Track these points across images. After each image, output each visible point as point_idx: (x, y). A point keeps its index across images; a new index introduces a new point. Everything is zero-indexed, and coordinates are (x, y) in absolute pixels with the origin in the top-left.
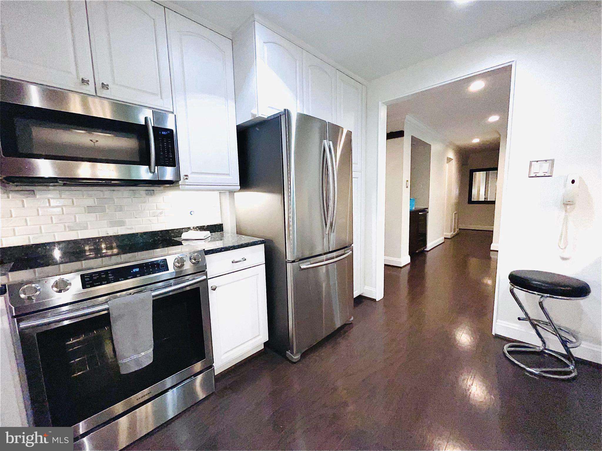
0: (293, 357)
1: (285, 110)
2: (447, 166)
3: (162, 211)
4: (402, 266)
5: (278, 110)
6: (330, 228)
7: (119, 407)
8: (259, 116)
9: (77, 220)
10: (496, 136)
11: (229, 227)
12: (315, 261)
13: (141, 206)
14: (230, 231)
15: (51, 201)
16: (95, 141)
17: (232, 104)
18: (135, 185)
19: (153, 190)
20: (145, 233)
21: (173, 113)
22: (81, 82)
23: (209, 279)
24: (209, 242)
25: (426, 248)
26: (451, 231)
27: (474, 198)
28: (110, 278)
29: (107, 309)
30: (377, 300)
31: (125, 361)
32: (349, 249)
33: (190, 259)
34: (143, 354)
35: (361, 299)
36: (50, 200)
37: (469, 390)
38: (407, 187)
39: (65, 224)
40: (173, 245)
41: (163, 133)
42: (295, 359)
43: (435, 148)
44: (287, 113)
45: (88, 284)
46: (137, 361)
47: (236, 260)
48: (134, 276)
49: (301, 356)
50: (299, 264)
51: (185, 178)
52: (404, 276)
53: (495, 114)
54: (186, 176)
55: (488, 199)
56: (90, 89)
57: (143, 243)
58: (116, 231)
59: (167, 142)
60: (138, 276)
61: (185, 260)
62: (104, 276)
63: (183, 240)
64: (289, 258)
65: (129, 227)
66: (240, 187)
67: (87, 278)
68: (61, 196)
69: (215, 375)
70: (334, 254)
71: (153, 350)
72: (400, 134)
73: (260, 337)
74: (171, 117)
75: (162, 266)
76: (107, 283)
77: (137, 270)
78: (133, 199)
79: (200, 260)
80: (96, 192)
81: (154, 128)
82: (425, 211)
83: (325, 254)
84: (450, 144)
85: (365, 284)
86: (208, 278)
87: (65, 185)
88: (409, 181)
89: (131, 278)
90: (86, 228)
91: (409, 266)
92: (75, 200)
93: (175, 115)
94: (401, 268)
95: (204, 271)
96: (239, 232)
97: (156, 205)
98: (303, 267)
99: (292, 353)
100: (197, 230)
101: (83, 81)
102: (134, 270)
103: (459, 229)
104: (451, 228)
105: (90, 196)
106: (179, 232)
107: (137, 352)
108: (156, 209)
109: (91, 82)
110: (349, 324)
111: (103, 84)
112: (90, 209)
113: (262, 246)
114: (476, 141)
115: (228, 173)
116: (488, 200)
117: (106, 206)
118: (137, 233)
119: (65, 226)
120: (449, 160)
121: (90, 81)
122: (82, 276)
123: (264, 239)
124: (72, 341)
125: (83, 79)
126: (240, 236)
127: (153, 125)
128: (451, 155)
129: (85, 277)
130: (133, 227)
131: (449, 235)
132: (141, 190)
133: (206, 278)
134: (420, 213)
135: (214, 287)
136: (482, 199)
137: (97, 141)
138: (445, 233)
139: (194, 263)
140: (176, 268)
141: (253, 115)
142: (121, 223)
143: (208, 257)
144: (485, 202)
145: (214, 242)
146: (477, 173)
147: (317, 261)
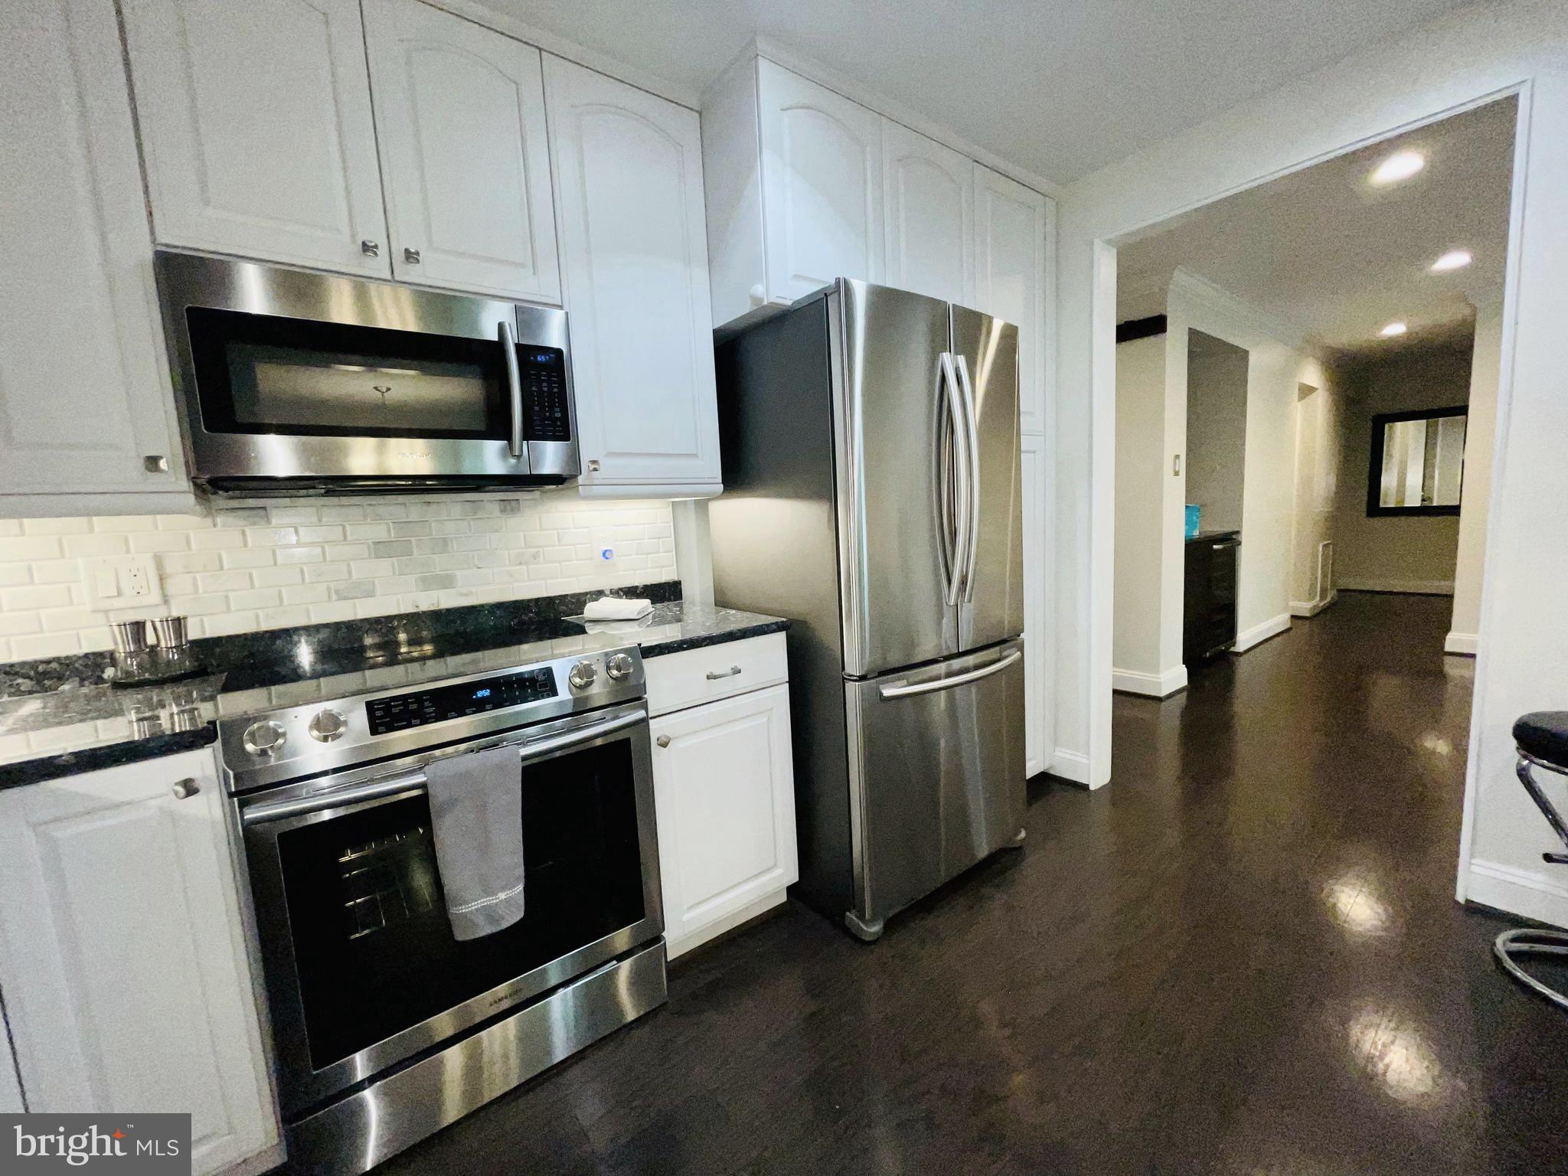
0: (865, 928)
1: (838, 281)
2: (1297, 409)
3: (538, 552)
4: (1163, 693)
5: (819, 281)
6: (959, 587)
7: (443, 1023)
8: (772, 300)
9: (354, 577)
10: (1460, 312)
11: (697, 590)
12: (920, 678)
13: (490, 539)
14: (698, 599)
15: (301, 530)
16: (384, 390)
17: (701, 274)
18: (478, 489)
19: (518, 500)
20: (500, 606)
21: (561, 307)
22: (361, 250)
23: (651, 718)
24: (648, 626)
25: (1234, 644)
26: (1311, 596)
27: (1388, 500)
28: (428, 710)
29: (423, 786)
30: (1092, 788)
31: (464, 909)
32: (1012, 647)
33: (608, 668)
34: (502, 896)
35: (1046, 782)
36: (299, 528)
37: (1381, 1057)
38: (1177, 474)
39: (330, 583)
40: (566, 634)
41: (539, 359)
42: (871, 933)
43: (1262, 360)
44: (842, 289)
45: (382, 724)
46: (489, 913)
47: (716, 673)
48: (480, 706)
49: (884, 928)
50: (879, 683)
51: (592, 467)
52: (1170, 722)
53: (1458, 248)
54: (594, 462)
55: (1432, 502)
56: (377, 266)
57: (494, 627)
58: (435, 602)
59: (550, 382)
60: (488, 707)
61: (596, 671)
62: (415, 706)
63: (586, 622)
64: (853, 667)
65: (464, 590)
66: (722, 485)
67: (378, 709)
68: (320, 520)
69: (669, 959)
70: (970, 660)
71: (524, 888)
72: (1155, 325)
73: (779, 871)
74: (556, 319)
75: (542, 684)
76: (422, 724)
77: (486, 693)
78: (472, 523)
79: (631, 671)
80: (392, 508)
81: (518, 346)
82: (1231, 540)
83: (947, 658)
84: (1306, 345)
85: (1056, 742)
86: (650, 715)
87: (329, 493)
88: (1183, 458)
89: (474, 712)
90: (371, 594)
91: (1185, 694)
92: (348, 528)
93: (567, 313)
94: (1159, 699)
95: (639, 698)
96: (722, 601)
97: (525, 536)
98: (888, 692)
99: (862, 917)
100: (621, 597)
101: (366, 248)
102: (480, 694)
103: (1339, 591)
104: (1313, 586)
105: (379, 518)
106: (578, 602)
107: (488, 891)
108: (523, 545)
109: (383, 251)
110: (1015, 849)
111: (407, 251)
112: (381, 549)
113: (781, 638)
114: (1395, 329)
115: (695, 453)
116: (1435, 504)
117: (413, 539)
118: (482, 606)
119: (329, 589)
120: (1306, 391)
121: (379, 247)
122: (370, 705)
123: (784, 619)
124: (349, 857)
125: (364, 244)
126: (723, 612)
127: (517, 342)
128: (1312, 375)
129: (376, 707)
130: (474, 590)
131: (1305, 607)
132: (489, 500)
133: (645, 715)
134: (1215, 547)
135: (664, 739)
136: (1413, 500)
137: (388, 389)
138: (1291, 604)
139: (616, 679)
140: (574, 689)
141: (756, 300)
142: (446, 582)
143: (650, 665)
144: (1426, 510)
145: (662, 628)
146: (1399, 425)
147: (925, 677)
